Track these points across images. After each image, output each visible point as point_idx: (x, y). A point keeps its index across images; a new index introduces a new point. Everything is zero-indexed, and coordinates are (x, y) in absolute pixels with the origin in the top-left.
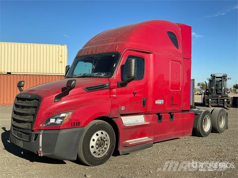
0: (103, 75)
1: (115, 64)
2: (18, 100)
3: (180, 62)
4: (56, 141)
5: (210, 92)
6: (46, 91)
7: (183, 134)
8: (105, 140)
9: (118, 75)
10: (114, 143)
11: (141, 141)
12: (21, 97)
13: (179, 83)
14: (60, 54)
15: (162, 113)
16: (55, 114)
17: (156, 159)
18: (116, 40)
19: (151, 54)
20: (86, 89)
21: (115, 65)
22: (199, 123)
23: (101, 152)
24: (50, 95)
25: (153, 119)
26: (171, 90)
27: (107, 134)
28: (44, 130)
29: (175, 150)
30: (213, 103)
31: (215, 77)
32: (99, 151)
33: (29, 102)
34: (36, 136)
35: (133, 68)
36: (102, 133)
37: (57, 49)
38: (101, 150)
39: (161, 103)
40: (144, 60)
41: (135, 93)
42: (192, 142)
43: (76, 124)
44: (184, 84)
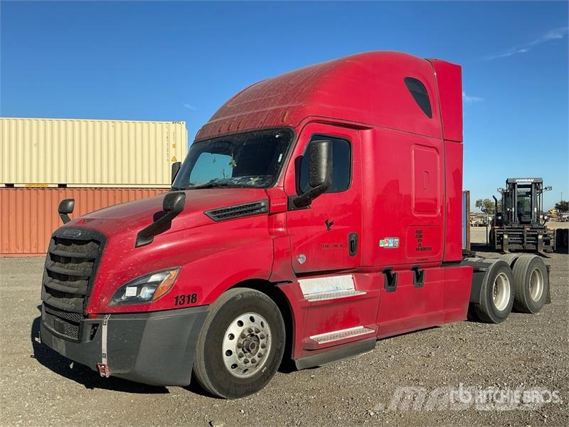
0: (253, 181)
1: (281, 155)
2: (56, 244)
3: (437, 150)
4: (140, 341)
5: (506, 219)
6: (118, 221)
7: (447, 318)
8: (258, 335)
9: (290, 181)
10: (282, 342)
11: (348, 337)
12: (62, 237)
13: (436, 200)
14: (172, 142)
15: (396, 270)
16: (138, 275)
17: (383, 381)
18: (284, 100)
19: (368, 131)
20: (212, 216)
21: (280, 158)
22: (484, 291)
23: (250, 364)
24: (124, 231)
25: (375, 284)
26: (415, 215)
27: (264, 322)
28: (112, 314)
29: (429, 356)
30: (512, 243)
31: (516, 186)
32: (246, 362)
33: (79, 246)
34: (93, 327)
35: (324, 162)
36: (252, 319)
37: (165, 130)
38: (250, 360)
39: (392, 245)
40: (349, 143)
41: (331, 224)
42: (469, 335)
43: (186, 299)
44: (448, 200)
